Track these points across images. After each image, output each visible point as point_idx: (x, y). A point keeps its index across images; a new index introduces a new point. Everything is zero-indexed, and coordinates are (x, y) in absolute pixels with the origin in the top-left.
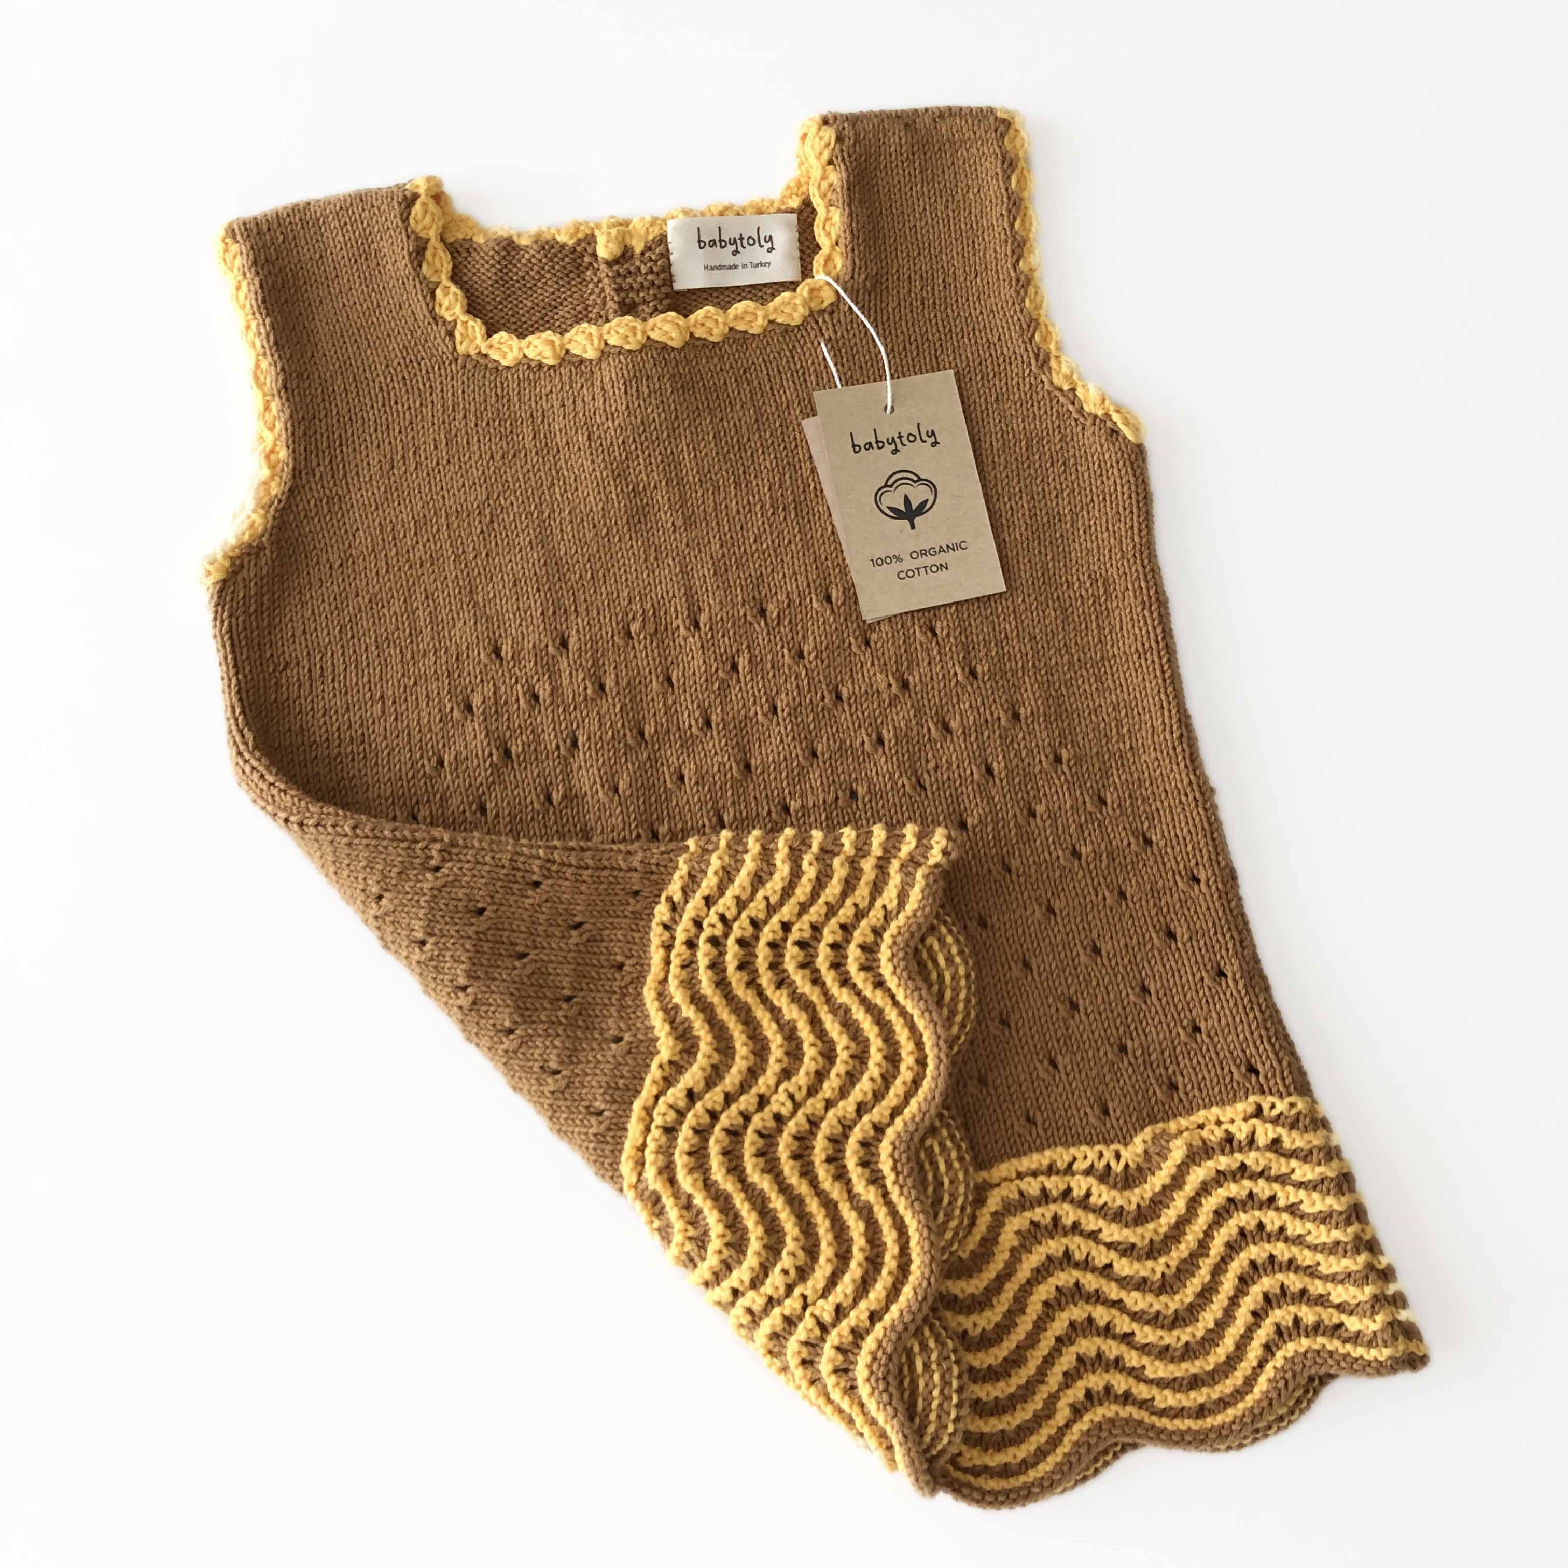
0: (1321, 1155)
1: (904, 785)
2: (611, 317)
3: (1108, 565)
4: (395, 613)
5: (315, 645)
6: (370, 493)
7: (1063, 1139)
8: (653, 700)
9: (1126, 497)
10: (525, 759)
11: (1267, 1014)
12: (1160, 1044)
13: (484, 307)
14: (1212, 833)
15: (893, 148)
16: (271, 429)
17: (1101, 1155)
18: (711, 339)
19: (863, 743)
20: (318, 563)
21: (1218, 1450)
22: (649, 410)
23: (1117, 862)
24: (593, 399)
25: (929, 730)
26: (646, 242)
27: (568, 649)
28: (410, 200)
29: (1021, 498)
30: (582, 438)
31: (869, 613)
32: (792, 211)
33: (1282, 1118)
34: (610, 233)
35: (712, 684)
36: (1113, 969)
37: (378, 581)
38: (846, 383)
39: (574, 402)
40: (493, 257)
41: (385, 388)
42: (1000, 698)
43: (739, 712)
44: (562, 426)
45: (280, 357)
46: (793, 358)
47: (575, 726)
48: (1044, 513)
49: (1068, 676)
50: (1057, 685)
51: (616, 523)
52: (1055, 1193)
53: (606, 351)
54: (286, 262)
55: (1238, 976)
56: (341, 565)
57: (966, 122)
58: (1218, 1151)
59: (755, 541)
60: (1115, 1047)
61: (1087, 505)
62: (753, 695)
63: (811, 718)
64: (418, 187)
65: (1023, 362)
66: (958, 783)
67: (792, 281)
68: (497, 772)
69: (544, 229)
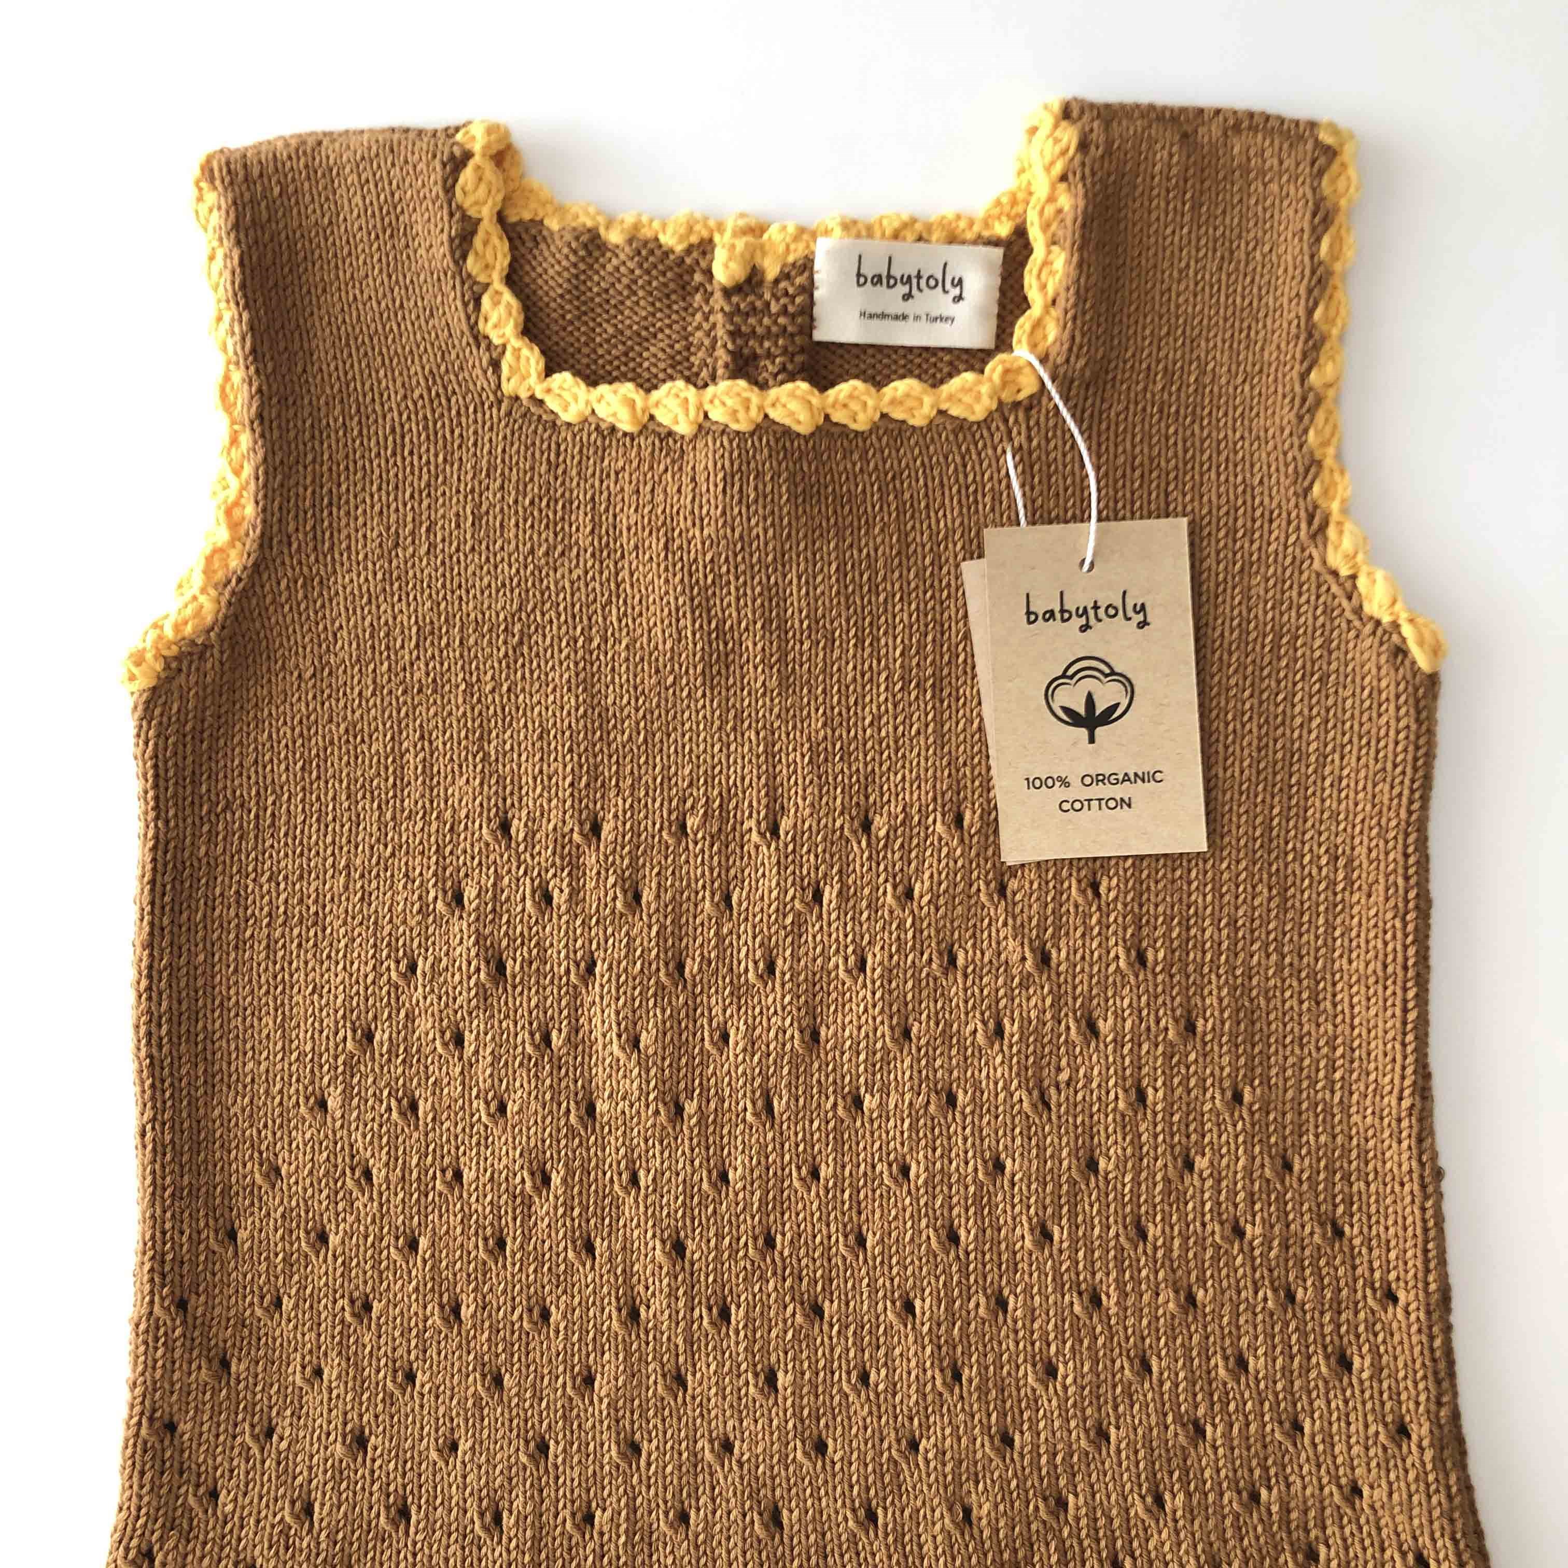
1: (1021, 1101)
2: (720, 372)
3: (1357, 841)
4: (378, 753)
5: (269, 781)
6: (362, 579)
8: (702, 924)
9: (1400, 748)
10: (522, 982)
12: (1305, 1502)
13: (548, 326)
14: (1426, 1243)
15: (1158, 168)
16: (237, 472)
18: (853, 426)
19: (975, 1031)
20: (283, 667)
22: (753, 522)
23: (1291, 1251)
24: (679, 491)
25: (1068, 1028)
26: (784, 265)
27: (599, 839)
28: (459, 161)
29: (1251, 718)
30: (656, 545)
31: (1010, 857)
32: (995, 242)
34: (733, 246)
35: (785, 916)
36: (1259, 1394)
37: (360, 705)
38: (1034, 519)
39: (653, 491)
40: (567, 257)
41: (398, 430)
43: (815, 960)
44: (632, 522)
45: (257, 371)
46: (965, 466)
47: (594, 946)
48: (1279, 746)
49: (1272, 982)
50: (1254, 993)
51: (687, 672)
53: (704, 427)
54: (281, 226)
55: (1425, 1443)
56: (314, 675)
57: (1272, 142)
59: (871, 724)
60: (1245, 1494)
61: (1343, 746)
62: (837, 940)
63: (910, 984)
64: (473, 138)
65: (1289, 523)
66: (1095, 1109)
67: (981, 350)
68: (483, 994)
69: (645, 219)
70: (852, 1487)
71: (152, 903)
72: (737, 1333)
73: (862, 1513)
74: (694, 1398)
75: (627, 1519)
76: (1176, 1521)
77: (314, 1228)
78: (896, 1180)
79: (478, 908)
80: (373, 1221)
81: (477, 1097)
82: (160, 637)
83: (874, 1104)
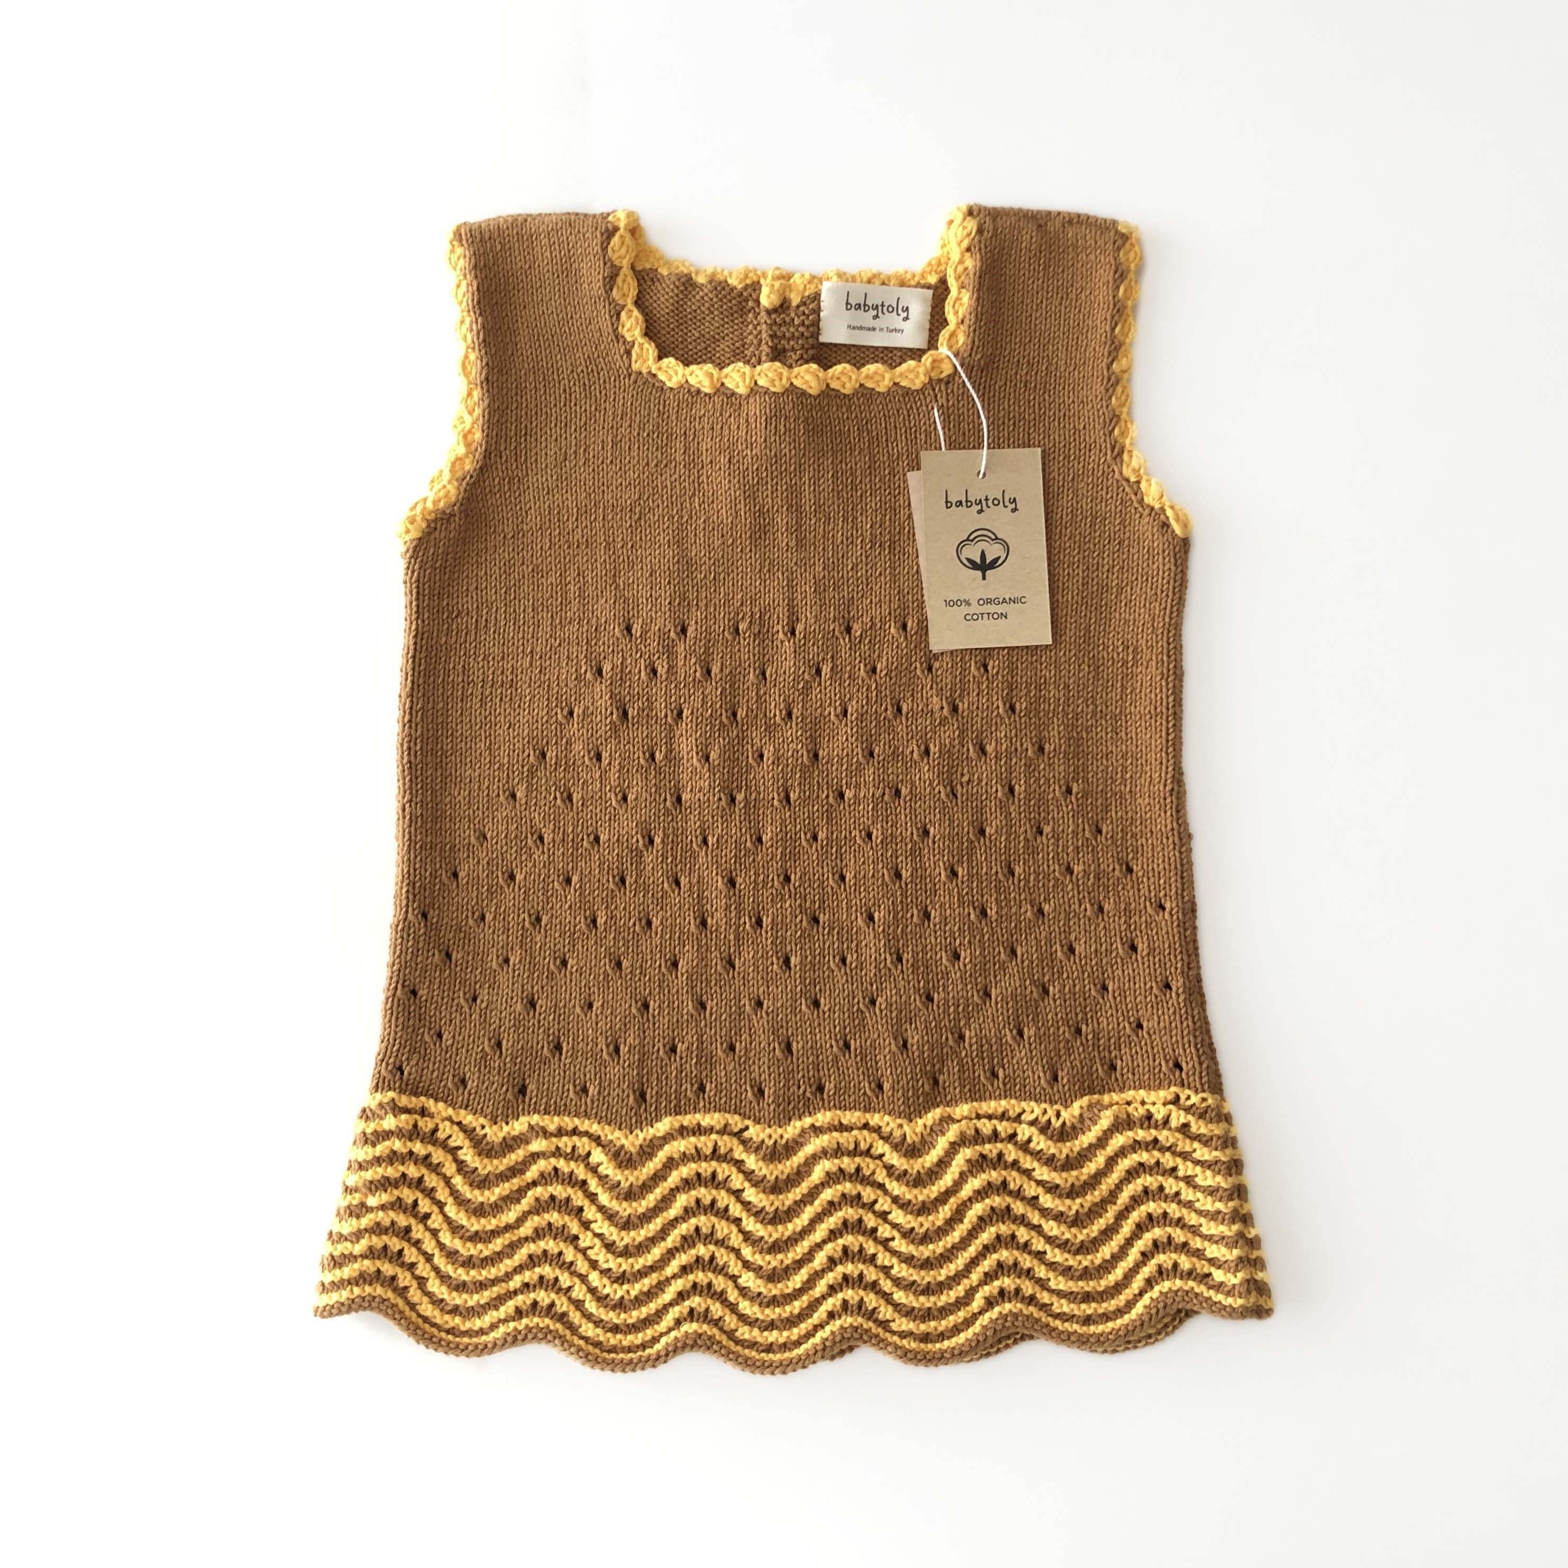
0: (1219, 1142)
1: (940, 792)
2: (764, 358)
3: (1140, 636)
4: (552, 584)
5: (484, 600)
6: (544, 479)
7: (1018, 1094)
8: (748, 688)
9: (1165, 581)
10: (638, 722)
11: (1198, 1024)
12: (1109, 1033)
13: (659, 332)
14: (1182, 872)
15: (1024, 244)
16: (471, 413)
17: (1045, 1112)
18: (843, 391)
19: (913, 751)
20: (495, 531)
21: (1096, 1351)
22: (783, 446)
23: (1101, 882)
24: (738, 428)
25: (968, 750)
26: (803, 297)
27: (686, 636)
28: (610, 232)
29: (1078, 566)
30: (724, 460)
31: (935, 648)
32: (929, 287)
33: (1194, 1108)
34: (773, 286)
35: (798, 683)
36: (1082, 967)
37: (541, 555)
38: (950, 447)
39: (722, 428)
40: (673, 291)
41: (568, 390)
42: (1031, 732)
43: (816, 710)
44: (709, 446)
45: (486, 353)
46: (909, 416)
47: (682, 700)
48: (1095, 582)
49: (1090, 723)
50: (1079, 729)
51: (741, 536)
52: (1003, 1135)
53: (755, 389)
54: (500, 268)
55: (1181, 990)
56: (513, 536)
57: (1091, 231)
58: (1138, 1124)
59: (852, 569)
60: (1072, 1029)
61: (1132, 582)
62: (830, 698)
63: (874, 724)
64: (619, 219)
65: (1100, 451)
66: (984, 797)
67: (919, 350)
68: (615, 729)
69: (719, 270)
70: (835, 1027)
71: (413, 669)
72: (767, 932)
73: (841, 1043)
74: (739, 974)
75: (698, 1048)
76: (1030, 1045)
77: (506, 871)
78: (864, 840)
79: (611, 677)
80: (544, 866)
81: (610, 791)
82: (425, 508)
83: (851, 796)
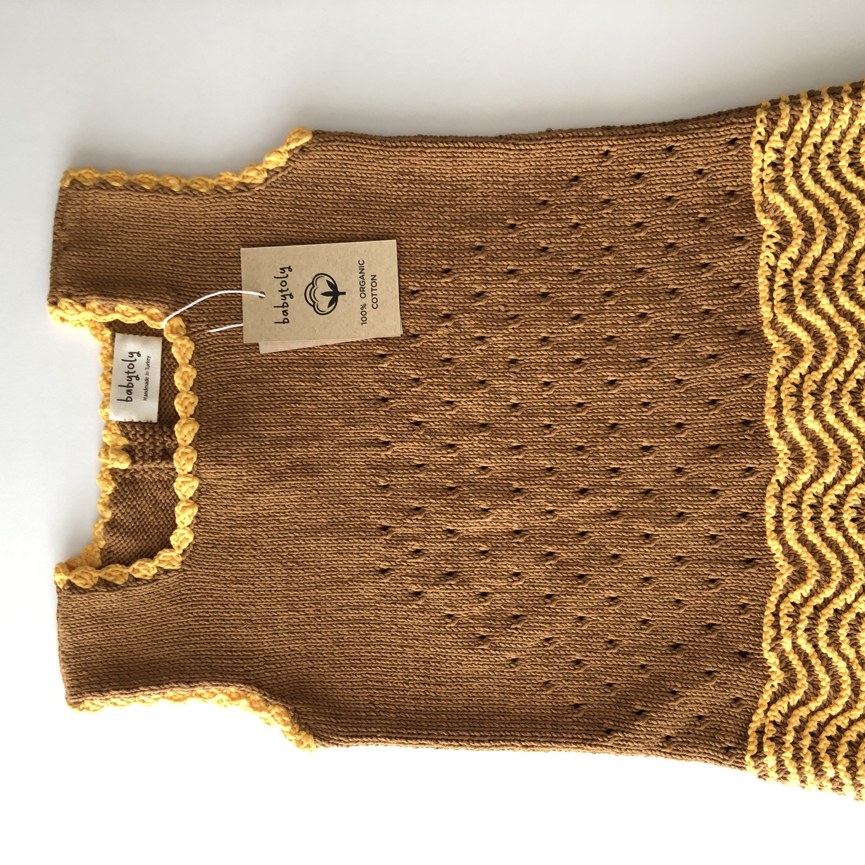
0: (796, 109)
1: (513, 329)
2: (171, 466)
3: (390, 170)
4: (348, 631)
6: (266, 637)
7: (752, 268)
8: (430, 478)
9: (347, 150)
10: (456, 564)
11: (701, 125)
12: (705, 196)
13: (150, 547)
14: (580, 136)
15: (79, 261)
16: (215, 695)
17: (768, 247)
18: (196, 404)
19: (481, 350)
20: (307, 675)
22: (240, 452)
23: (585, 201)
24: (225, 486)
25: (480, 306)
26: (122, 435)
27: (389, 527)
28: (72, 587)
29: (335, 219)
30: (251, 497)
31: (398, 332)
32: (113, 336)
33: (768, 129)
34: (113, 459)
35: (426, 439)
36: (653, 217)
37: (325, 639)
38: (241, 320)
39: (225, 499)
40: (117, 537)
41: (196, 618)
42: (466, 256)
43: (447, 425)
44: (240, 509)
45: (167, 684)
46: (216, 352)
47: (440, 530)
48: (347, 206)
49: (458, 210)
50: (463, 218)
51: (311, 484)
52: (786, 280)
53: (195, 474)
54: (101, 671)
55: (674, 139)
56: (311, 661)
57: (69, 209)
58: (779, 174)
59: (336, 397)
60: (701, 225)
61: (347, 176)
62: (438, 414)
63: (459, 380)
64: (61, 580)
65: (243, 201)
66: (517, 294)
67: (163, 344)
68: (462, 582)
69: (101, 501)
70: (699, 411)
71: (416, 739)
72: (623, 464)
73: (711, 407)
74: (655, 486)
75: (714, 519)
76: (714, 258)
77: (573, 666)
78: (551, 388)
79: (422, 585)
80: (570, 637)
81: (511, 586)
82: (290, 732)
83: (515, 398)
